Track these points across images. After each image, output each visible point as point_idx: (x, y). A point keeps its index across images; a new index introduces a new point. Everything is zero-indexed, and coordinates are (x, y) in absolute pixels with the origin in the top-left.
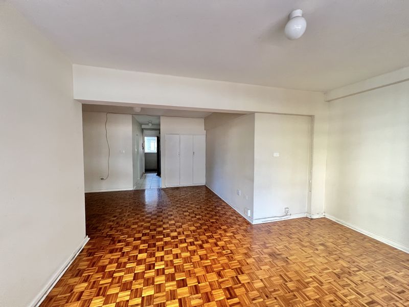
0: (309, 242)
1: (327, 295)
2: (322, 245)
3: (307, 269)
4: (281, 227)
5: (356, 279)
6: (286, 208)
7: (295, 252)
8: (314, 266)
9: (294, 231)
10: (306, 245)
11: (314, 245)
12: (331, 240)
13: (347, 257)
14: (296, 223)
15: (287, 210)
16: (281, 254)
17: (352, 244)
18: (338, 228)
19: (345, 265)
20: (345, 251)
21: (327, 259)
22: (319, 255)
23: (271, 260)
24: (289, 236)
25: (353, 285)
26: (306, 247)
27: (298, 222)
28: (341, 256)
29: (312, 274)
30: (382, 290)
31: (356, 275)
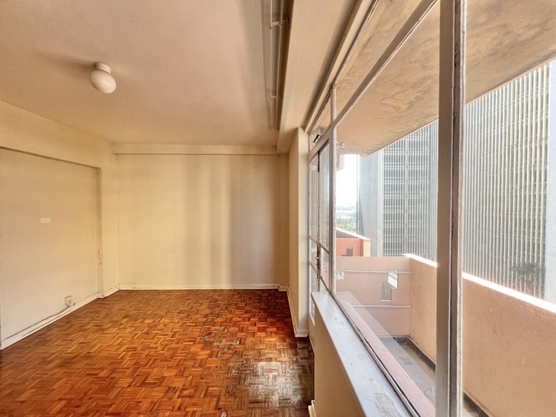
0: (110, 322)
1: (142, 354)
2: (125, 317)
3: (117, 347)
4: (63, 326)
5: (161, 326)
6: (66, 298)
7: (96, 341)
8: (124, 340)
9: (86, 320)
10: (108, 326)
11: (117, 322)
12: (133, 308)
13: (150, 314)
14: (86, 311)
15: (68, 299)
16: (77, 355)
17: (152, 302)
18: (136, 295)
19: (150, 321)
20: (148, 311)
21: (133, 327)
22: (125, 328)
23: (64, 370)
24: (81, 329)
25: (160, 332)
26: (109, 328)
27: (89, 308)
28: (145, 317)
29: (124, 348)
30: (178, 322)
31: (160, 324)
